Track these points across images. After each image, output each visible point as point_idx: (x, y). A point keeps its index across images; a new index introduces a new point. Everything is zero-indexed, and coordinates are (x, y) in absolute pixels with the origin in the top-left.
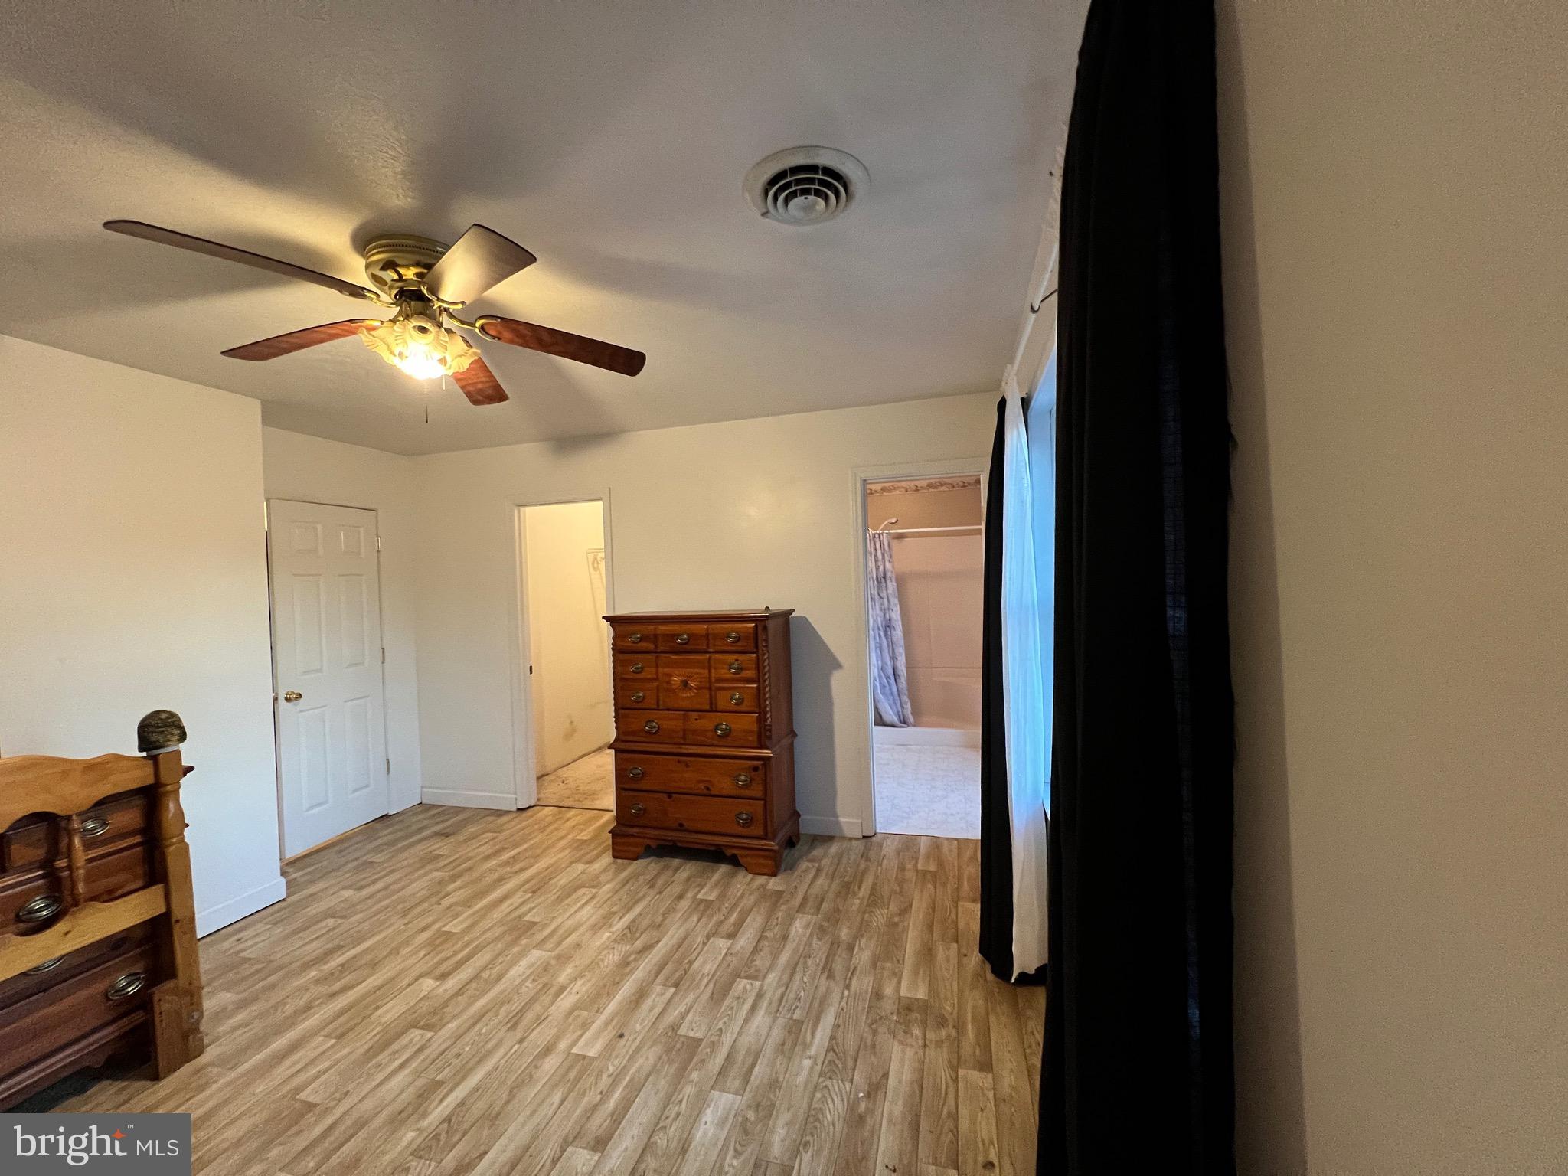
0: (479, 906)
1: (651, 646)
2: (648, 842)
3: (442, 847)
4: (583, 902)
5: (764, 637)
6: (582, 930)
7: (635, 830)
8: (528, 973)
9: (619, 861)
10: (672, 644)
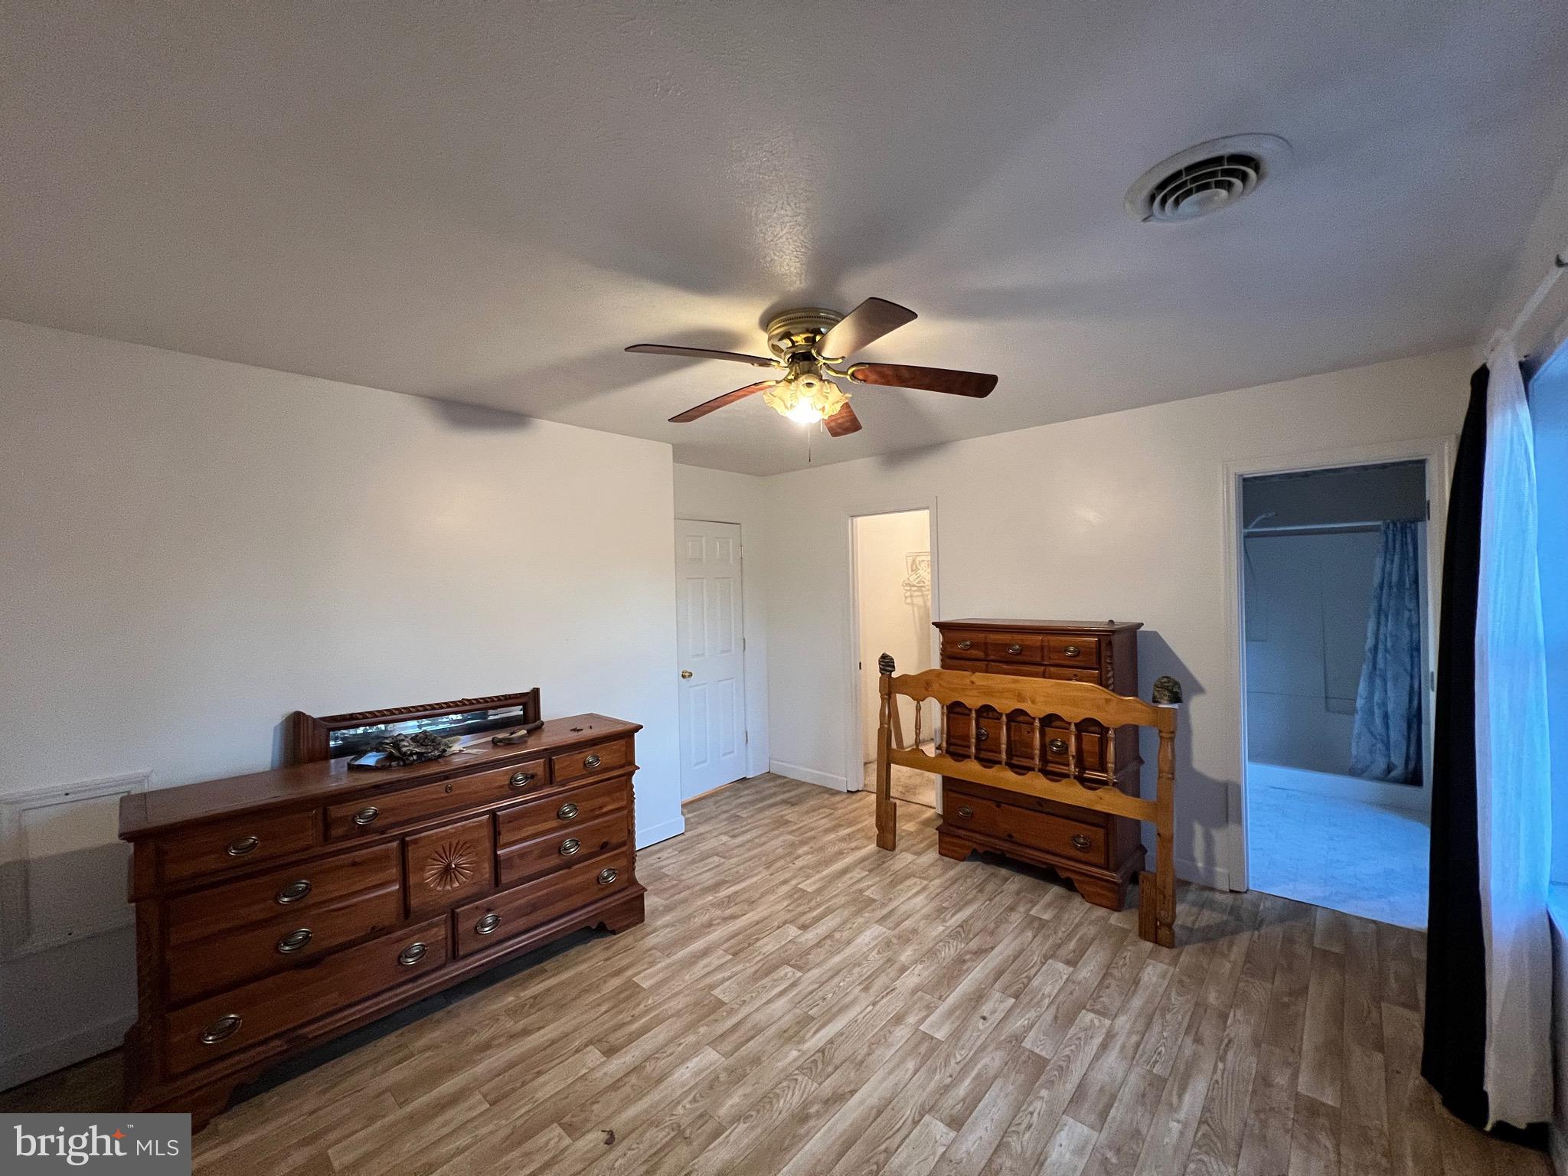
0: (825, 873)
1: (981, 654)
2: (975, 846)
3: (790, 813)
4: (914, 891)
5: (1108, 654)
6: (917, 916)
7: (962, 832)
8: (873, 944)
9: (946, 859)
10: (1003, 654)
